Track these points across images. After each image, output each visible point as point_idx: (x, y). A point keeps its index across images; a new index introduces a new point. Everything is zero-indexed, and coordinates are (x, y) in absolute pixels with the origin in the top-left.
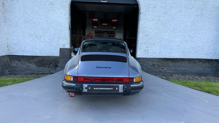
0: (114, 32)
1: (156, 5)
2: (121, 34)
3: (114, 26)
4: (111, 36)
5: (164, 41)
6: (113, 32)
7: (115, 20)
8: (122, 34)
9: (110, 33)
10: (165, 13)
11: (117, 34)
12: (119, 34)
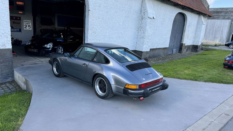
0: (20, 18)
1: (101, 4)
2: (29, 21)
3: (21, 10)
4: (16, 23)
5: (106, 37)
6: (18, 18)
7: (20, 3)
8: (31, 21)
9: (14, 19)
10: (107, 13)
11: (24, 20)
12: (27, 21)
